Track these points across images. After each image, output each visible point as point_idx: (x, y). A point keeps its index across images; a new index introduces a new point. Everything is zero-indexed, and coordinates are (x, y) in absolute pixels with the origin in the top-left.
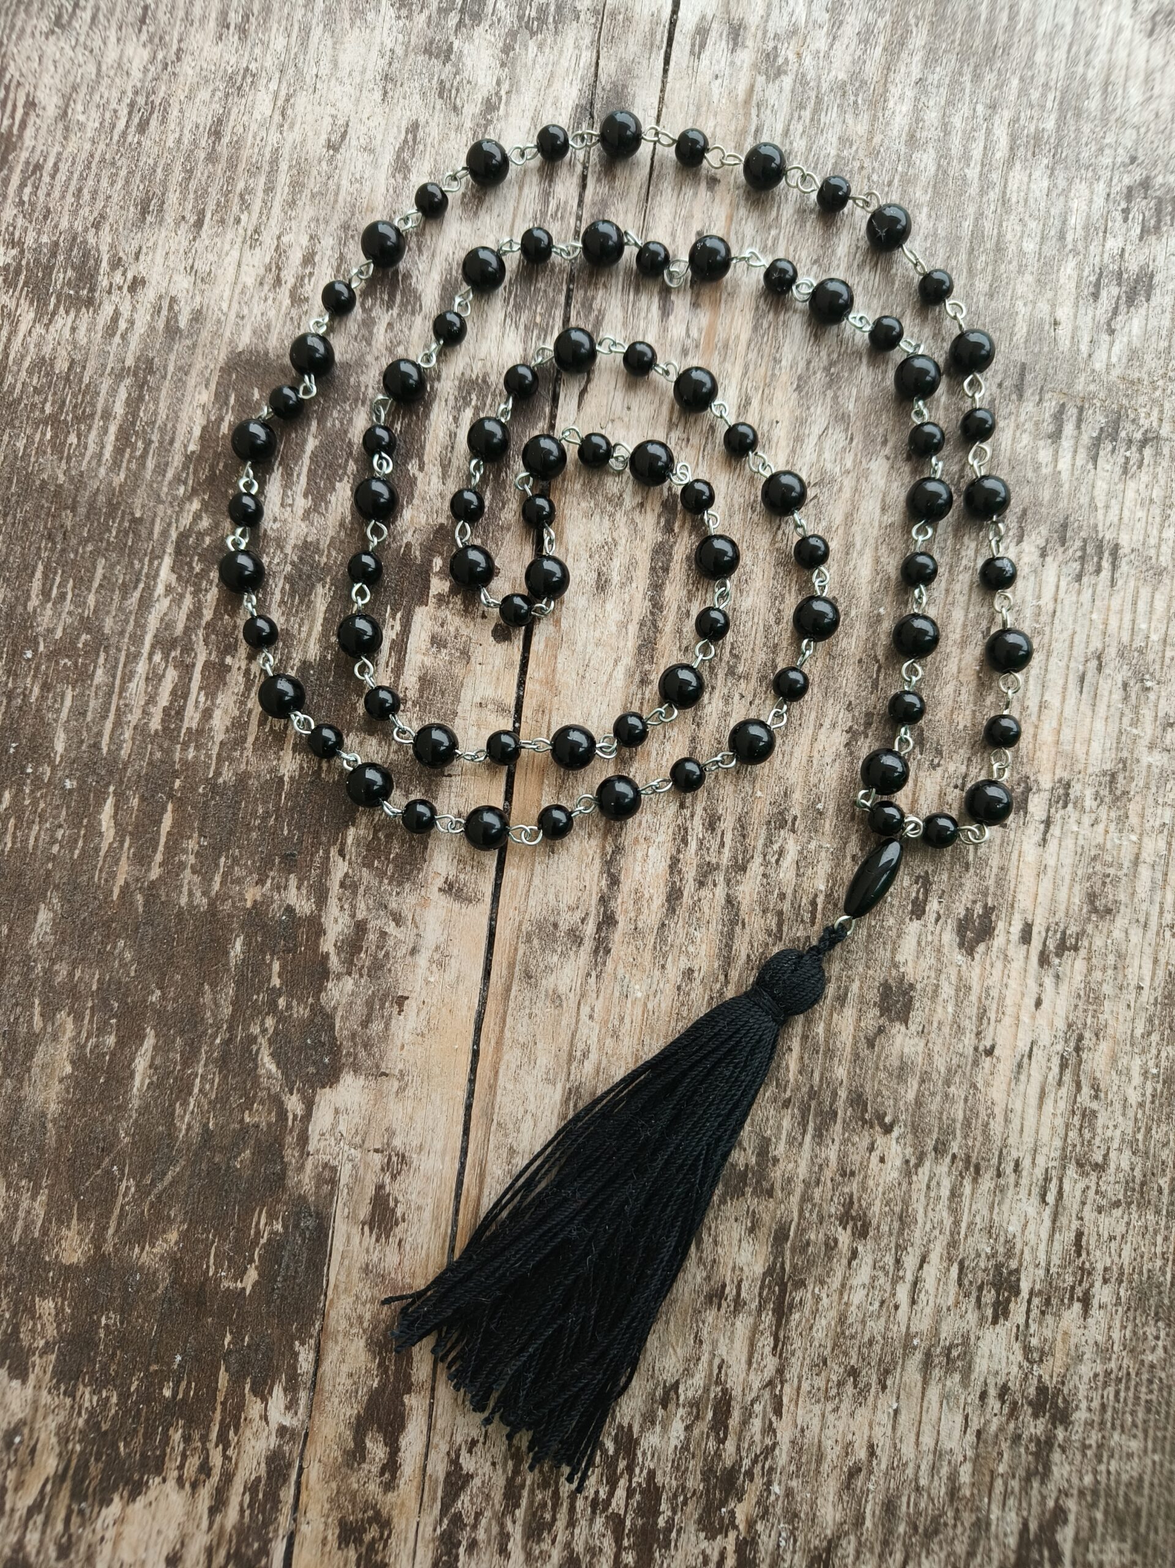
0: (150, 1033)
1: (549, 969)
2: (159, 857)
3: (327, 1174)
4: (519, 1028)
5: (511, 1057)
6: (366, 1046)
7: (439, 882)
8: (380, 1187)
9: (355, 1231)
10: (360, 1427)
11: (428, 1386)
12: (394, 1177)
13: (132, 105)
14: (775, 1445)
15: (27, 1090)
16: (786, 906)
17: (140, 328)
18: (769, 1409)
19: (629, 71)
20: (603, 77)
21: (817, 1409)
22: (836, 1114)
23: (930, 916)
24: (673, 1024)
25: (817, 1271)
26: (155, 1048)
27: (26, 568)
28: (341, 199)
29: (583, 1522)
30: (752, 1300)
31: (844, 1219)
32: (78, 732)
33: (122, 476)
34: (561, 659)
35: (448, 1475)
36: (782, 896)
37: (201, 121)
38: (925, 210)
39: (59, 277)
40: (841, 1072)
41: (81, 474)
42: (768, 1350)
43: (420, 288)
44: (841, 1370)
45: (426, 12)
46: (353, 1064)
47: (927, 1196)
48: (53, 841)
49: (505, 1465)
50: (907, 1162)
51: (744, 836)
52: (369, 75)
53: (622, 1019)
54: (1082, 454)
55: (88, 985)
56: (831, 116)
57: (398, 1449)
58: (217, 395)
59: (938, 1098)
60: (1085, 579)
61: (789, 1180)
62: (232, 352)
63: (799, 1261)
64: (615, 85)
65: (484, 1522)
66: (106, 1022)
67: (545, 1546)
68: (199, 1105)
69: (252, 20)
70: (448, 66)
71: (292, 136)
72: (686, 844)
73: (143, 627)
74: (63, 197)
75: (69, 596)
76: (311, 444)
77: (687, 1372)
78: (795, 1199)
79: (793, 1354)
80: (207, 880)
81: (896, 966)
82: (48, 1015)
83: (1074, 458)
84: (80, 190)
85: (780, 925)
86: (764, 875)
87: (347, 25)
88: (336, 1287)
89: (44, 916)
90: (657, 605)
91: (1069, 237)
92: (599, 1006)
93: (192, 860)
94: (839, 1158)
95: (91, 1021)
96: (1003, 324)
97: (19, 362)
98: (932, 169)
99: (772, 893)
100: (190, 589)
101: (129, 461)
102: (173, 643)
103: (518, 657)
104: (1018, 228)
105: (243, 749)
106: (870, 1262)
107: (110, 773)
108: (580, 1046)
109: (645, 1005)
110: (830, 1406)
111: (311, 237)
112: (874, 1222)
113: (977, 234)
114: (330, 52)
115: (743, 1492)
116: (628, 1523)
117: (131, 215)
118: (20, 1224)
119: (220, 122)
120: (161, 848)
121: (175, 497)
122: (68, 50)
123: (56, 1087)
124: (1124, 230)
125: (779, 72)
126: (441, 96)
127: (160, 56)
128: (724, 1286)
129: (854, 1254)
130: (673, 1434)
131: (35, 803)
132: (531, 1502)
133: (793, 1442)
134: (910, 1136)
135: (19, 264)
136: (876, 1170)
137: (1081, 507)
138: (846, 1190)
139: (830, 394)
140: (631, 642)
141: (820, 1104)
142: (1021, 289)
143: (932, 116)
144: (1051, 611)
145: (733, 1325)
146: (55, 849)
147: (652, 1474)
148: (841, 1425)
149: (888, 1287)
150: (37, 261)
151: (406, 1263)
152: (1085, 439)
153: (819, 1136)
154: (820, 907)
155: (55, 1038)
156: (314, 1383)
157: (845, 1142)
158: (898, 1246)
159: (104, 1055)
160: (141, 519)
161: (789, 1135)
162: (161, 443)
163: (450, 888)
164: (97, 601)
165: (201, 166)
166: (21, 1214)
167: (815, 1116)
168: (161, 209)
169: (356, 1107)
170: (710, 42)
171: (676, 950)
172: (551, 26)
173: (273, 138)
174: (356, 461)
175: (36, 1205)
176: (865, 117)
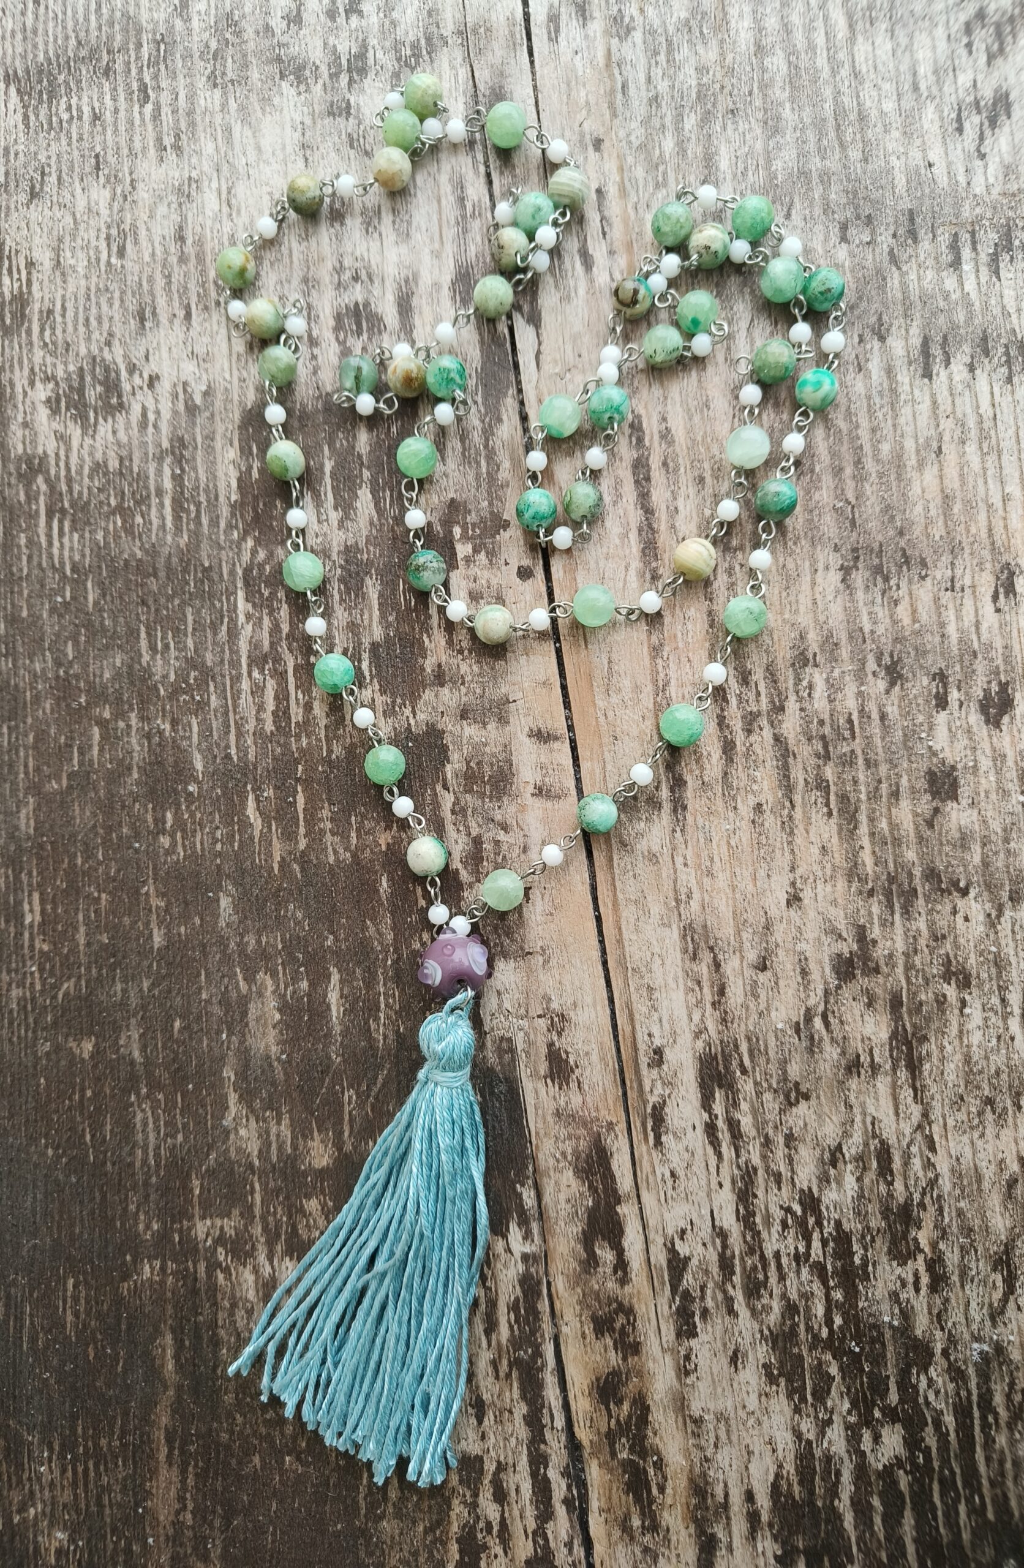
0: (334, 971)
1: (640, 835)
2: (302, 831)
3: (505, 1045)
4: (628, 888)
5: (628, 913)
6: (507, 935)
7: (530, 789)
8: (551, 1045)
9: (540, 1085)
10: (587, 1240)
11: (633, 1194)
12: (559, 1034)
13: (108, 238)
14: (937, 1176)
15: (250, 1041)
16: (827, 730)
17: (166, 415)
18: (924, 1148)
19: (502, 74)
20: (481, 86)
21: (965, 1139)
22: (915, 890)
23: (953, 704)
24: (756, 852)
25: (934, 1025)
26: (341, 981)
27: (132, 633)
28: (295, 259)
29: (792, 1275)
30: (885, 1062)
31: (947, 976)
32: (210, 749)
33: (186, 537)
34: (579, 579)
35: (669, 1261)
36: (821, 723)
37: (166, 232)
38: (788, 105)
39: (92, 394)
40: (911, 855)
41: (153, 545)
42: (910, 1100)
43: (380, 311)
44: (978, 1102)
45: (320, 82)
46: (502, 952)
47: (1015, 940)
48: (215, 841)
49: (714, 1243)
50: (989, 915)
51: (775, 682)
52: (289, 149)
53: (712, 860)
54: (984, 272)
55: (275, 946)
56: (684, 53)
57: (623, 1250)
58: (241, 449)
59: (1002, 855)
60: (1015, 379)
61: (891, 956)
62: (244, 410)
63: (916, 1020)
64: (493, 89)
65: (709, 1292)
66: (297, 972)
67: (764, 1301)
68: (387, 1017)
69: (183, 137)
70: (351, 119)
71: (242, 220)
72: (727, 702)
73: (237, 652)
74: (76, 329)
75: (172, 645)
76: (328, 466)
77: (846, 1134)
78: (900, 970)
79: (933, 1099)
80: (346, 838)
81: (935, 754)
82: (250, 979)
83: (978, 277)
84: (87, 320)
85: (826, 747)
86: (802, 710)
87: (259, 114)
88: (537, 1133)
89: (225, 902)
90: (648, 511)
91: (923, 86)
92: (689, 854)
93: (329, 825)
94: (929, 927)
95: (284, 974)
96: (883, 182)
97: (80, 472)
98: (784, 68)
99: (812, 722)
100: (265, 611)
101: (188, 524)
102: (265, 658)
103: (544, 589)
104: (874, 93)
105: (345, 726)
106: (980, 1007)
107: (245, 775)
108: (683, 890)
109: (728, 843)
110: (976, 1134)
111: (280, 298)
112: (974, 972)
113: (839, 113)
114: (252, 141)
115: (921, 1221)
116: (829, 1267)
117: (133, 327)
118: (274, 1146)
119: (181, 228)
120: (302, 823)
121: (232, 542)
122: (47, 211)
123: (272, 1035)
124: (971, 63)
125: (629, 30)
126: (352, 147)
127: (119, 191)
128: (858, 1056)
129: (963, 1003)
130: (848, 1187)
131: (192, 815)
132: (744, 1268)
133: (953, 1171)
134: (985, 893)
135: (58, 394)
136: (964, 928)
137: (995, 318)
138: (942, 952)
139: (747, 290)
140: (634, 546)
141: (900, 885)
142: (891, 146)
143: (772, 23)
144: (991, 415)
145: (874, 1086)
146: (219, 847)
147: (838, 1223)
148: (990, 1148)
149: (1000, 1023)
150: (70, 387)
151: (588, 1100)
152: (984, 258)
153: (906, 913)
154: (856, 723)
155: (260, 994)
156: (541, 1214)
157: (930, 912)
158: (999, 987)
159: (302, 998)
160: (210, 567)
161: (880, 918)
162: (208, 501)
163: (540, 792)
164: (195, 643)
165: (176, 269)
166: (273, 1138)
167: (899, 897)
168: (154, 314)
169: (513, 986)
170: (562, 25)
171: (743, 792)
172: (426, 58)
173: (227, 228)
174: (368, 468)
175: (282, 1128)
176: (714, 44)
